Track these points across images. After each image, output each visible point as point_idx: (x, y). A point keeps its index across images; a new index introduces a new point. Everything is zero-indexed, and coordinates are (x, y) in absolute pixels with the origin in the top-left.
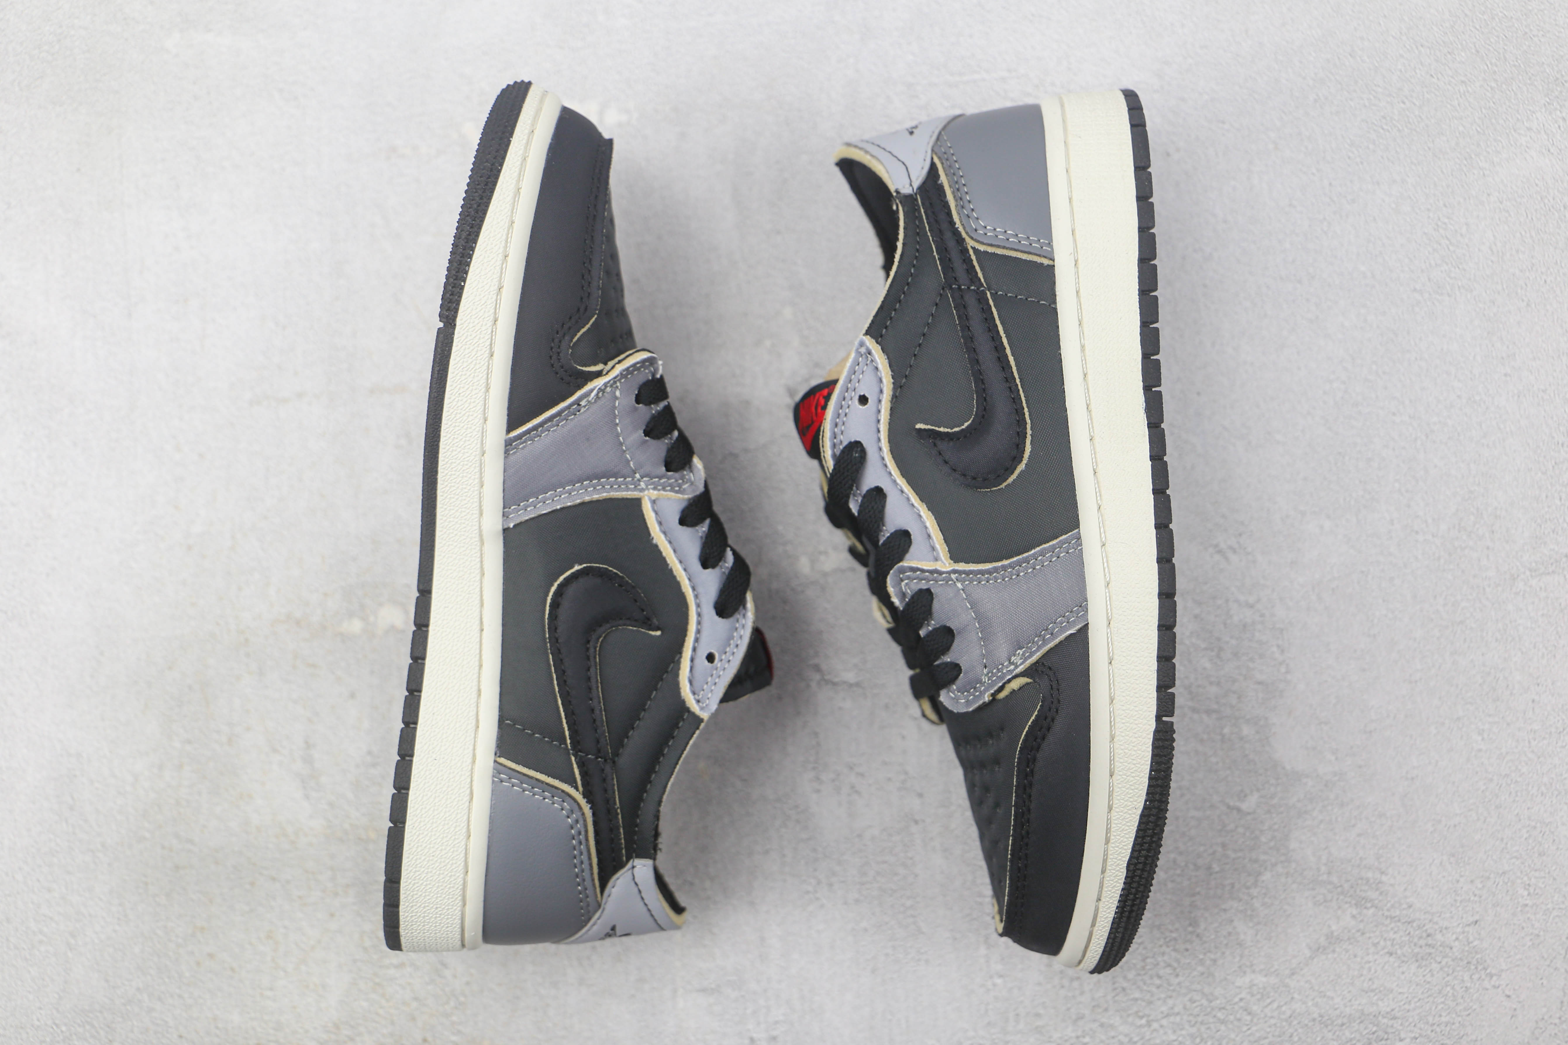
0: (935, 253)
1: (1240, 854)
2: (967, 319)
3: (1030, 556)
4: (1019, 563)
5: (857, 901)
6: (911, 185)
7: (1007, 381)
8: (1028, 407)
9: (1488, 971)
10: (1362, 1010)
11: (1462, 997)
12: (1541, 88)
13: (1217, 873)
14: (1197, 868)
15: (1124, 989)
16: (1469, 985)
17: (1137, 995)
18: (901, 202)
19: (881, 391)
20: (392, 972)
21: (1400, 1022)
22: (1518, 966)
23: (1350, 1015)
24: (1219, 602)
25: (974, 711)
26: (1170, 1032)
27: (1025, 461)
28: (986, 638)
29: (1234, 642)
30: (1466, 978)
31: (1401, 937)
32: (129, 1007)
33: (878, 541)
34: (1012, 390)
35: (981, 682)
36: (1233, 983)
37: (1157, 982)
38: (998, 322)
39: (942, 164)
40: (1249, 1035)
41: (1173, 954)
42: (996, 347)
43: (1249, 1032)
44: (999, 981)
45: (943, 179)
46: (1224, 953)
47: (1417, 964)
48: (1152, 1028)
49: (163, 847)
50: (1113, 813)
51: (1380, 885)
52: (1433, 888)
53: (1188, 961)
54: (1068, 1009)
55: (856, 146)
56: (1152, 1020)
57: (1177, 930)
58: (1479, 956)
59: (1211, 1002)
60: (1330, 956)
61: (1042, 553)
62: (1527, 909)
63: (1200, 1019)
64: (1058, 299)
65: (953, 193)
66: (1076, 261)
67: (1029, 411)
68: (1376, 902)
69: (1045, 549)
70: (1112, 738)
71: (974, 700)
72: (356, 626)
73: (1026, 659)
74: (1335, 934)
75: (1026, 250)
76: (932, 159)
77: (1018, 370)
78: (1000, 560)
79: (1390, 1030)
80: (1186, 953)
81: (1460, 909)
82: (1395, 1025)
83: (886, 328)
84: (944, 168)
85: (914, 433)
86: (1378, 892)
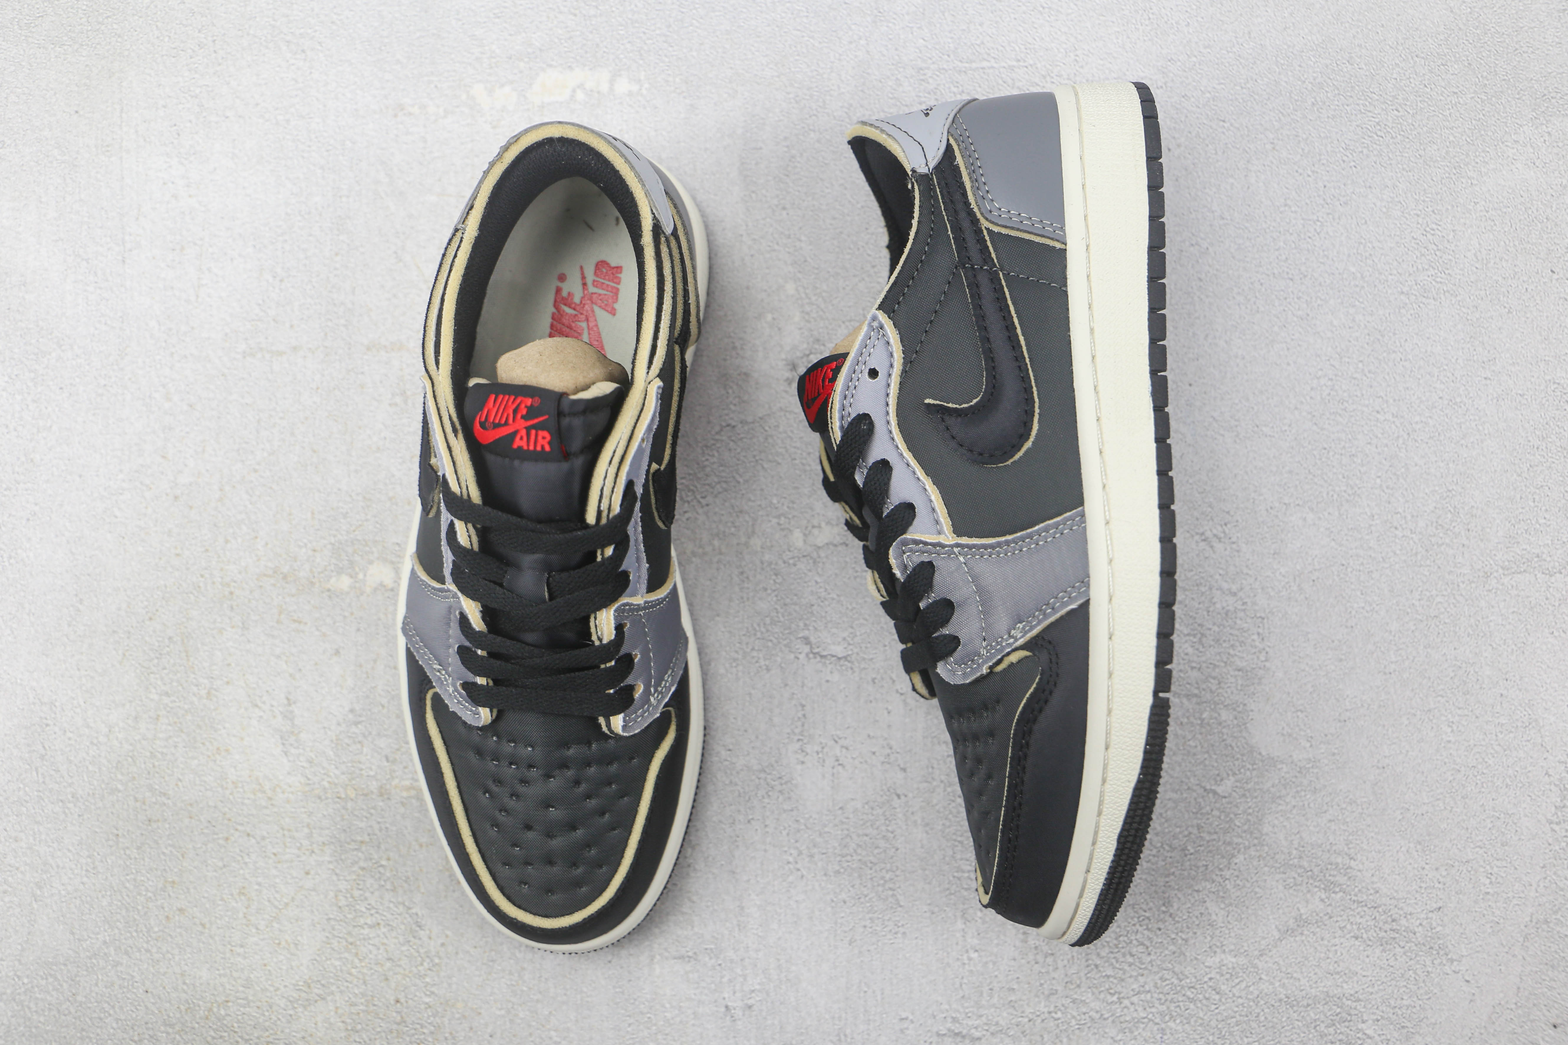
0: (950, 233)
1: (1215, 837)
2: (980, 298)
3: (1034, 531)
4: (1023, 539)
5: (838, 872)
6: (927, 165)
7: (1017, 360)
8: (1036, 386)
9: (1449, 957)
10: (1327, 992)
11: (1424, 981)
12: (1528, 102)
13: (1191, 854)
14: (1173, 849)
15: (1096, 966)
16: (1430, 969)
17: (1109, 972)
18: (917, 181)
19: (892, 366)
20: (366, 931)
21: (1363, 1004)
22: (1478, 952)
23: (1316, 996)
24: (1203, 589)
25: (970, 683)
26: (1140, 1009)
27: (1032, 439)
28: (986, 612)
29: (1216, 628)
30: (1428, 963)
31: (1367, 921)
32: (94, 961)
33: (882, 513)
34: (1022, 368)
35: (979, 655)
36: (1203, 963)
37: (1131, 960)
38: (1010, 302)
39: (959, 145)
40: (1216, 1014)
41: (1146, 932)
42: (1007, 327)
43: (1217, 1011)
44: (974, 955)
45: (959, 160)
46: (1195, 933)
47: (1381, 948)
48: (1123, 1005)
49: (136, 800)
50: (1107, 786)
51: (1348, 871)
52: (1399, 874)
53: (1160, 940)
54: (1041, 985)
55: (871, 125)
56: (1123, 998)
57: (1150, 909)
58: (1441, 942)
59: (1181, 981)
60: (1297, 939)
61: (1046, 530)
62: (1489, 897)
63: (1169, 997)
64: (1069, 282)
65: (969, 174)
66: (1088, 246)
67: (1038, 391)
68: (1344, 886)
69: (1049, 525)
70: (1110, 712)
71: (971, 673)
72: (345, 582)
73: (1026, 633)
74: (1304, 917)
75: (1040, 233)
76: (948, 140)
77: (1027, 349)
78: (1004, 535)
79: (1353, 1012)
80: (1159, 933)
81: (1424, 895)
82: (1358, 1007)
83: (898, 303)
84: (960, 150)
85: (923, 408)
86: (1346, 878)
